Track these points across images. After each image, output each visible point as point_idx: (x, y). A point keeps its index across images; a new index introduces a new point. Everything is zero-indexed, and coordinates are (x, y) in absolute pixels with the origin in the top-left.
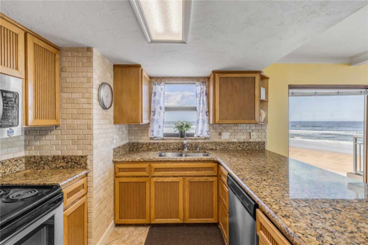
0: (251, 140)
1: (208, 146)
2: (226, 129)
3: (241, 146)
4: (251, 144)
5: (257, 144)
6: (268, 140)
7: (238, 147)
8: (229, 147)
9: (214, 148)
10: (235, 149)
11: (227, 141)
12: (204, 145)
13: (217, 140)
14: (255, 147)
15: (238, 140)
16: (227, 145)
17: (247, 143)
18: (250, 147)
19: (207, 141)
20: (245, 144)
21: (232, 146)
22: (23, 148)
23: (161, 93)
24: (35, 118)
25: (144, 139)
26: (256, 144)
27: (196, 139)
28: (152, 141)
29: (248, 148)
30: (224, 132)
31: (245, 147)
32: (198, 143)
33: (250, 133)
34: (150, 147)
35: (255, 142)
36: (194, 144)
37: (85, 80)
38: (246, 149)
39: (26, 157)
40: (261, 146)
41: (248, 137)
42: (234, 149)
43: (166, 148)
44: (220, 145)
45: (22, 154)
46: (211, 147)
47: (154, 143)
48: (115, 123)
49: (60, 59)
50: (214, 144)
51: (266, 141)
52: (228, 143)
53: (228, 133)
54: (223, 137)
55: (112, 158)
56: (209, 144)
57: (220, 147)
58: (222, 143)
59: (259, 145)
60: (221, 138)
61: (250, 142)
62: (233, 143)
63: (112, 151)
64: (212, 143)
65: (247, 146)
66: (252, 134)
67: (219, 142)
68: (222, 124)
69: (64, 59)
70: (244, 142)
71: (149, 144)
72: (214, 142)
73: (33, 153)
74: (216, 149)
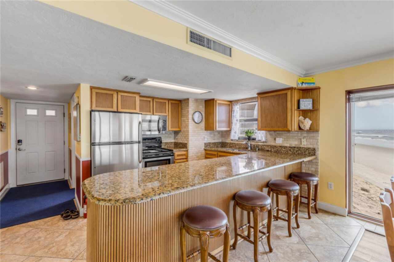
0: (302, 146)
1: (265, 148)
2: (280, 136)
3: (292, 150)
4: (301, 149)
5: (307, 150)
6: (319, 147)
7: (289, 151)
8: (281, 150)
9: (270, 150)
10: (287, 152)
11: (281, 145)
12: (263, 147)
13: (272, 143)
14: (305, 152)
15: (290, 145)
16: (279, 149)
17: (297, 148)
18: (299, 152)
19: (265, 144)
20: (295, 149)
21: (283, 150)
22: (173, 139)
23: (237, 110)
24: (171, 128)
25: (228, 141)
26: (305, 149)
27: (257, 142)
28: (232, 142)
29: (298, 152)
30: (278, 137)
31: (295, 151)
32: (259, 145)
33: (301, 139)
34: (231, 145)
35: (305, 148)
36: (256, 146)
37: (187, 112)
38: (296, 153)
39: (175, 143)
40: (311, 152)
41: (299, 143)
42: (285, 153)
43: (239, 147)
44: (274, 148)
45: (173, 141)
46: (267, 149)
47: (233, 143)
48: (206, 130)
49: (181, 105)
50: (270, 147)
51: (318, 148)
52: (280, 147)
53: (281, 139)
54: (277, 142)
55: (204, 147)
56: (266, 146)
57: (274, 149)
58: (275, 146)
59: (309, 151)
60: (275, 142)
61: (300, 148)
62: (285, 147)
63: (204, 144)
64: (268, 146)
65: (297, 151)
66: (302, 140)
67: (273, 146)
68: (277, 131)
69: (182, 104)
70: (295, 147)
71: (231, 143)
72: (269, 145)
73: (176, 141)
74: (271, 151)
